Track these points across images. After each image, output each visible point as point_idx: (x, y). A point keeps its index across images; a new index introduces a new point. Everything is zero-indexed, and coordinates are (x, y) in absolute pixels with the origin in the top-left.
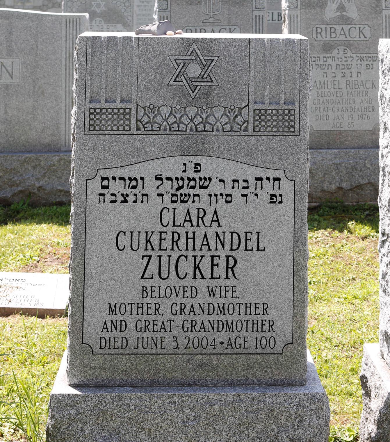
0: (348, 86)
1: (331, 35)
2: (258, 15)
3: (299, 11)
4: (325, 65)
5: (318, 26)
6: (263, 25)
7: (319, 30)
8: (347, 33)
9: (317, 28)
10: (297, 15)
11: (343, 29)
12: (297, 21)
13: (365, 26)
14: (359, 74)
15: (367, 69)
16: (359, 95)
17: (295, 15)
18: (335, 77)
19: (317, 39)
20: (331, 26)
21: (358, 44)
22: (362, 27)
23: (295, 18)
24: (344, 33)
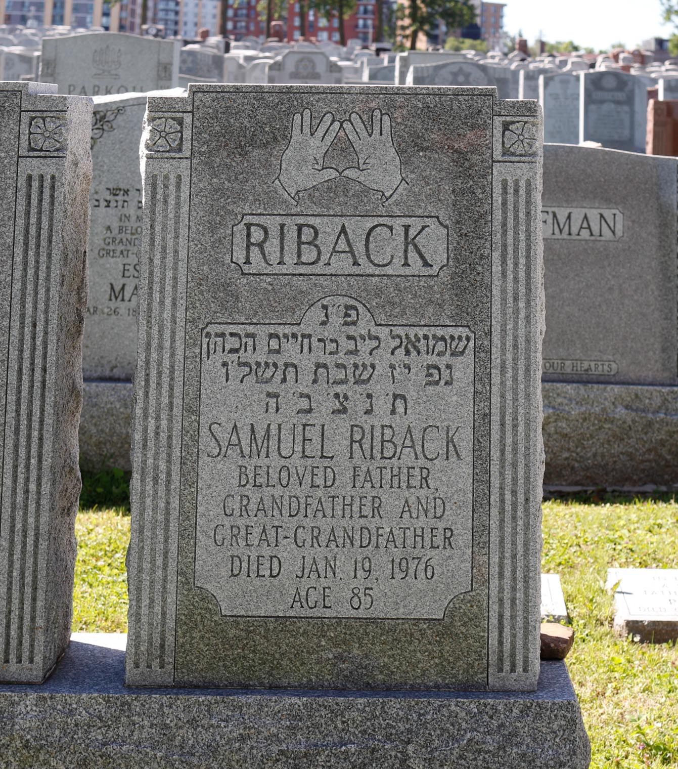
0: (356, 446)
1: (299, 256)
2: (35, 174)
3: (185, 163)
4: (275, 365)
5: (255, 220)
6: (52, 211)
7: (257, 235)
8: (359, 247)
9: (248, 226)
10: (179, 177)
11: (343, 230)
12: (178, 197)
13: (428, 221)
14: (399, 404)
15: (429, 384)
16: (396, 481)
17: (172, 177)
18: (310, 411)
19: (246, 268)
20: (301, 220)
21: (397, 288)
22: (416, 224)
23: (172, 188)
24: (349, 244)
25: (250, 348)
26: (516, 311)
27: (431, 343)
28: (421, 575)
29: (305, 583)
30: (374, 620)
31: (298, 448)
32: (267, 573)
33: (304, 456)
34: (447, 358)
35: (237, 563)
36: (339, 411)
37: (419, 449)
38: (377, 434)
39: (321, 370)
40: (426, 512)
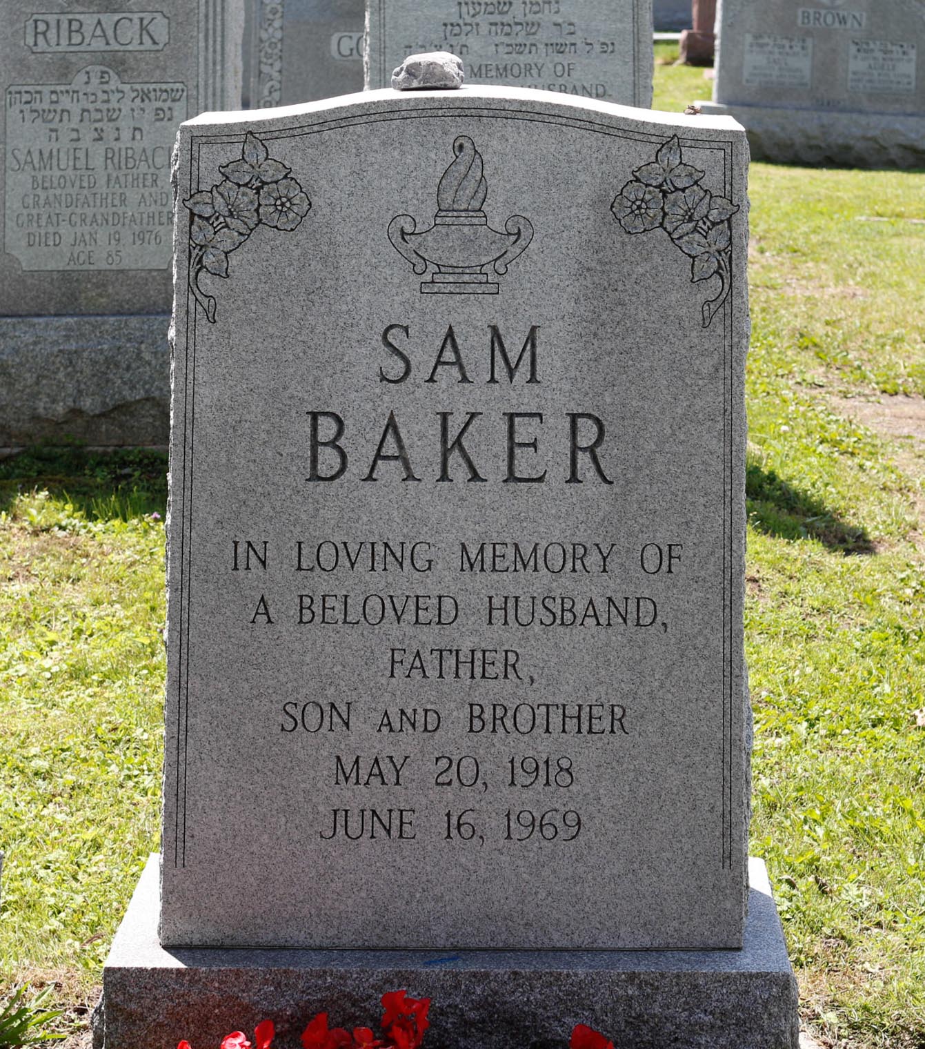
4: (55, 111)
15: (157, 120)
16: (135, 183)
25: (38, 101)
26: (214, 72)
27: (158, 93)
28: (153, 242)
29: (77, 249)
30: (122, 271)
31: (71, 163)
32: (52, 243)
33: (75, 168)
34: (169, 103)
35: (32, 237)
36: (98, 140)
37: (150, 161)
38: (123, 153)
39: (85, 113)
40: (156, 202)
